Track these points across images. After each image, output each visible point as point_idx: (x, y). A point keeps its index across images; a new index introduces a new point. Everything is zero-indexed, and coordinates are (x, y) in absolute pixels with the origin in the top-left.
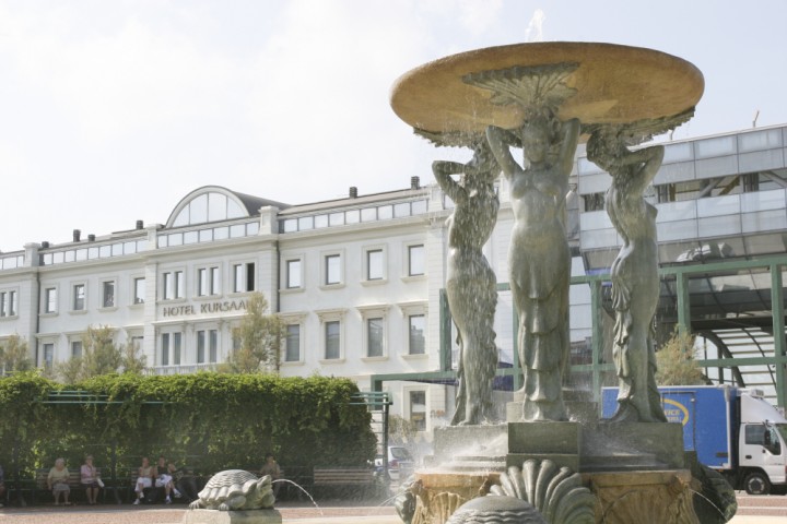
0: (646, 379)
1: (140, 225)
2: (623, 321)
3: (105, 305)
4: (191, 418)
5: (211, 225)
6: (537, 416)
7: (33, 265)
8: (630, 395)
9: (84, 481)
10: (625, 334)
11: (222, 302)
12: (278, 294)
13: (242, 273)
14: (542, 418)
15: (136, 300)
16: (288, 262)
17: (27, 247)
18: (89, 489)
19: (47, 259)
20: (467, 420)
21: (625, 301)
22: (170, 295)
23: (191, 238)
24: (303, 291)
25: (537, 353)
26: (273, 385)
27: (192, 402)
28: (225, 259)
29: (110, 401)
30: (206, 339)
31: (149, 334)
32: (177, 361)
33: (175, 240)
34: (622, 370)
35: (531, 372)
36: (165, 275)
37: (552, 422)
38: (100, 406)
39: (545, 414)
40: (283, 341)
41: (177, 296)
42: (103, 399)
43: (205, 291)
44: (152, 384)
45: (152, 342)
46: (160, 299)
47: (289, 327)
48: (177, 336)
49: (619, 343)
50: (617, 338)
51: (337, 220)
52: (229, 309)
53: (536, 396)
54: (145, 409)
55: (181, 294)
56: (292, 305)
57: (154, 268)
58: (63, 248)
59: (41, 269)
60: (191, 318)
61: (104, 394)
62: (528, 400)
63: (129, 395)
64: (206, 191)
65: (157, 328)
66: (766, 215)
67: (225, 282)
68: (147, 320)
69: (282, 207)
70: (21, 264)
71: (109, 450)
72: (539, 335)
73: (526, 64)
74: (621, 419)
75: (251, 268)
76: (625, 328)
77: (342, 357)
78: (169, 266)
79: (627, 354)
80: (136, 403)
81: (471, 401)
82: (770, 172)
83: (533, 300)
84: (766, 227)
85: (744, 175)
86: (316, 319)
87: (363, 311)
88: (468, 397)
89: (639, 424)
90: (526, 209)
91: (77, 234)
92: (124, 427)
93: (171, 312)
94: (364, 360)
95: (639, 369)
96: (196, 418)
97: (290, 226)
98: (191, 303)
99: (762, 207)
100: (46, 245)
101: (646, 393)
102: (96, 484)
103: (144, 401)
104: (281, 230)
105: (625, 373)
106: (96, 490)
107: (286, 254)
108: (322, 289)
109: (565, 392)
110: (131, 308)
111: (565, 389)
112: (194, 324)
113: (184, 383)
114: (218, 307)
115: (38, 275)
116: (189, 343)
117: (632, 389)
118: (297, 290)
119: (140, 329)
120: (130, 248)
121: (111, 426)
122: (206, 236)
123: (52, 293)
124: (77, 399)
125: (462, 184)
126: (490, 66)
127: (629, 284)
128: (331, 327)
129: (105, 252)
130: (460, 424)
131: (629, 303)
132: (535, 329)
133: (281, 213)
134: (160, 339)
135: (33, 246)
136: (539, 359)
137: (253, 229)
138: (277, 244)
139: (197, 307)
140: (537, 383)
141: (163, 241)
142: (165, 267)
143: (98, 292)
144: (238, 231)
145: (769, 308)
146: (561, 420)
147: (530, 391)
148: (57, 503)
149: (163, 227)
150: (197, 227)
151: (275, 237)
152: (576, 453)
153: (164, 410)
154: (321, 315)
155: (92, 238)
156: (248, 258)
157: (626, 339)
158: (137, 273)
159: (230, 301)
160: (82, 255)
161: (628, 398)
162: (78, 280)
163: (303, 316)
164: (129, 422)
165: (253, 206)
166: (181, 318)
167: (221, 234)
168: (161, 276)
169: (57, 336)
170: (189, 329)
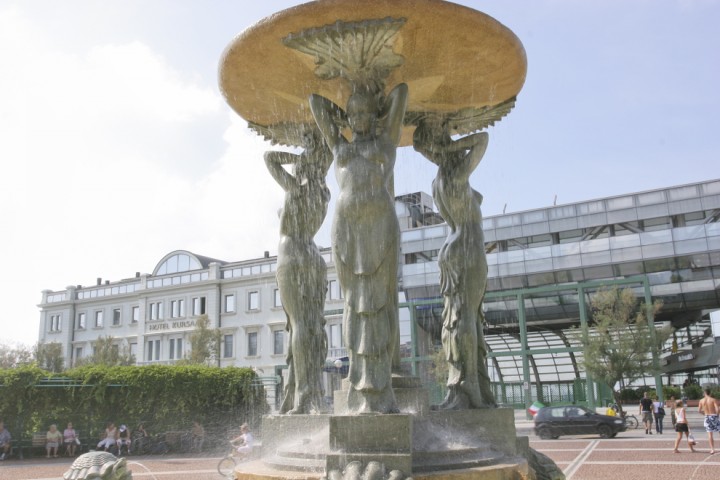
0: (476, 363)
1: (138, 274)
2: (452, 306)
3: (115, 324)
4: (141, 396)
5: (179, 274)
6: (363, 408)
7: (72, 298)
8: (461, 380)
9: (67, 441)
10: (454, 318)
11: (185, 321)
12: (220, 316)
13: (198, 303)
14: (369, 411)
15: (134, 321)
16: (226, 296)
17: (69, 288)
18: (69, 447)
19: (80, 296)
20: (295, 409)
21: (453, 285)
22: (154, 317)
23: (167, 282)
24: (235, 314)
25: (363, 335)
26: (198, 373)
27: (142, 385)
28: (188, 295)
29: (84, 384)
30: (175, 343)
31: (141, 341)
32: (157, 358)
33: (158, 283)
34: (451, 355)
35: (357, 357)
36: (151, 305)
37: (381, 414)
38: (77, 388)
39: (373, 406)
40: (222, 345)
41: (158, 317)
42: (79, 383)
43: (175, 315)
44: (115, 373)
45: (142, 347)
46: (148, 319)
47: (226, 336)
48: (158, 342)
49: (449, 328)
50: (446, 323)
51: (256, 270)
52: (190, 326)
53: (362, 384)
54: (109, 391)
55: (161, 317)
56: (228, 323)
57: (144, 300)
58: (90, 289)
59: (76, 302)
60: (166, 331)
61: (80, 379)
62: (353, 390)
63: (98, 380)
64: (177, 253)
65: (146, 337)
66: (512, 265)
67: (188, 309)
68: (139, 333)
69: (223, 263)
70: (64, 299)
71: (86, 418)
72: (365, 315)
73: (350, 19)
74: (451, 406)
75: (203, 300)
76: (454, 312)
77: (258, 354)
78: (154, 299)
79: (456, 338)
80: (102, 386)
81: (300, 388)
82: (513, 240)
83: (358, 275)
84: (513, 273)
85: (499, 242)
86: (243, 332)
87: (272, 326)
88: (297, 385)
89: (470, 411)
90: (350, 177)
91: (99, 280)
92: (94, 402)
93: (154, 328)
94: (272, 357)
95: (470, 354)
96: (144, 396)
97: (228, 274)
98: (167, 322)
99: (510, 261)
100: (80, 287)
101: (477, 378)
102: (74, 442)
103: (108, 385)
104: (222, 277)
105: (455, 358)
106: (75, 447)
107: (225, 291)
108: (247, 313)
109: (393, 378)
110: (130, 325)
111: (394, 375)
112: (168, 335)
113: (137, 372)
114: (183, 325)
115: (74, 305)
116: (165, 346)
117: (462, 374)
118: (232, 314)
119: (135, 338)
120: (130, 289)
121: (85, 402)
122: (176, 281)
123: (83, 317)
124: (61, 383)
125: (293, 174)
126: (311, 23)
127: (457, 267)
128: (252, 336)
129: (115, 291)
130: (288, 414)
131: (458, 286)
132: (361, 308)
133: (223, 266)
134: (147, 344)
135: (72, 288)
136: (366, 343)
137: (205, 276)
138: (220, 286)
139: (170, 324)
140: (364, 369)
141: (150, 284)
142: (151, 300)
143: (110, 316)
144: (196, 278)
145: (518, 322)
146: (391, 411)
147: (355, 379)
148: (48, 456)
149: (151, 276)
150: (171, 275)
151: (218, 281)
152: (407, 451)
153: (122, 391)
154: (246, 328)
155: (108, 282)
156: (202, 294)
157: (455, 323)
158: (134, 303)
159: (191, 321)
160: (101, 293)
161: (459, 383)
162: (98, 308)
163: (235, 329)
164: (97, 399)
165: (205, 263)
166: (160, 331)
167: (186, 280)
168: (149, 307)
169: (84, 343)
170: (165, 338)
